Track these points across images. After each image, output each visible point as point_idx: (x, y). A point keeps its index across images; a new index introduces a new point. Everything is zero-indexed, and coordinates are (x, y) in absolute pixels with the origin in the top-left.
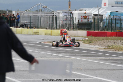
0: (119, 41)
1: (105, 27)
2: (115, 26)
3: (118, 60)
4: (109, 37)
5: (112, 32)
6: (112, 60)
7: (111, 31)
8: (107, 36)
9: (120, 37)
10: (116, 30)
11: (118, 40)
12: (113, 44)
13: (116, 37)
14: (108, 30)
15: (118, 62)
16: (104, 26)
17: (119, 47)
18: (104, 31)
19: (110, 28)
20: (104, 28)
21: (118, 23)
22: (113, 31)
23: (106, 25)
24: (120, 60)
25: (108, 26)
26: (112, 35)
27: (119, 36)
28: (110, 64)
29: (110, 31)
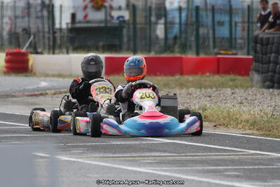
0: (229, 91)
1: (175, 38)
2: (211, 35)
3: (224, 162)
4: (191, 78)
5: (202, 56)
6: (202, 162)
7: (198, 54)
8: (182, 74)
9: (232, 77)
10: (216, 50)
11: (223, 85)
12: (205, 102)
13: (217, 78)
14: (184, 48)
15: (226, 170)
16: (171, 36)
17: (228, 112)
18: (171, 55)
19: (194, 44)
20: (170, 42)
21: (221, 24)
22: (206, 53)
23: (176, 30)
24: (233, 162)
25: (183, 36)
26: (199, 68)
27: (227, 72)
28: (196, 178)
29: (191, 55)
